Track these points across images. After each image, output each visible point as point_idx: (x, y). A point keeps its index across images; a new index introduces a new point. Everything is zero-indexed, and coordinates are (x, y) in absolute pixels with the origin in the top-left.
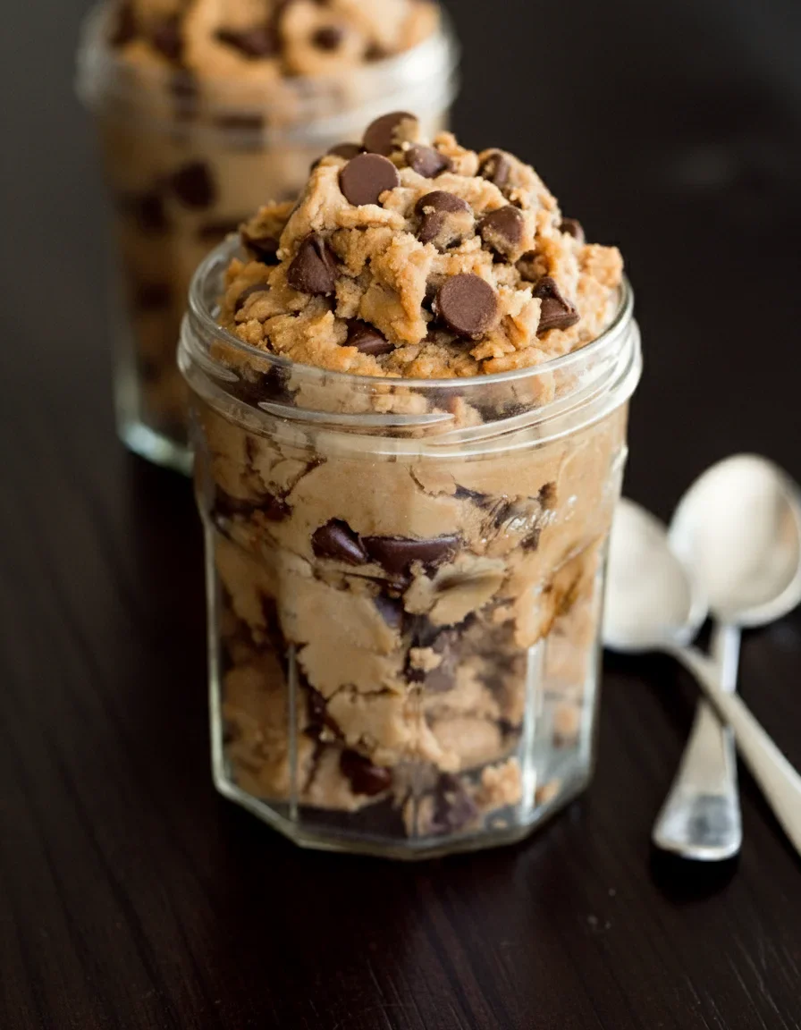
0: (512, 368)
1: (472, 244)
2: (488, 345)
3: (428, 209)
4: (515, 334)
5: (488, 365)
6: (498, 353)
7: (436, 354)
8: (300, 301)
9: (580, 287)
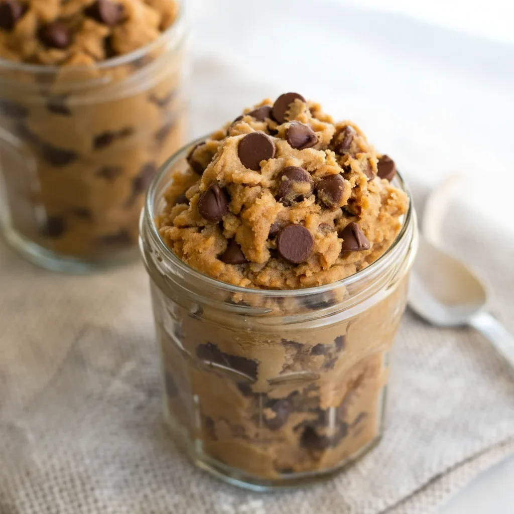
0: (314, 285)
1: (309, 202)
2: (304, 267)
3: (284, 178)
4: (322, 261)
5: (302, 280)
6: (309, 274)
7: (276, 268)
8: (204, 222)
9: (379, 219)
